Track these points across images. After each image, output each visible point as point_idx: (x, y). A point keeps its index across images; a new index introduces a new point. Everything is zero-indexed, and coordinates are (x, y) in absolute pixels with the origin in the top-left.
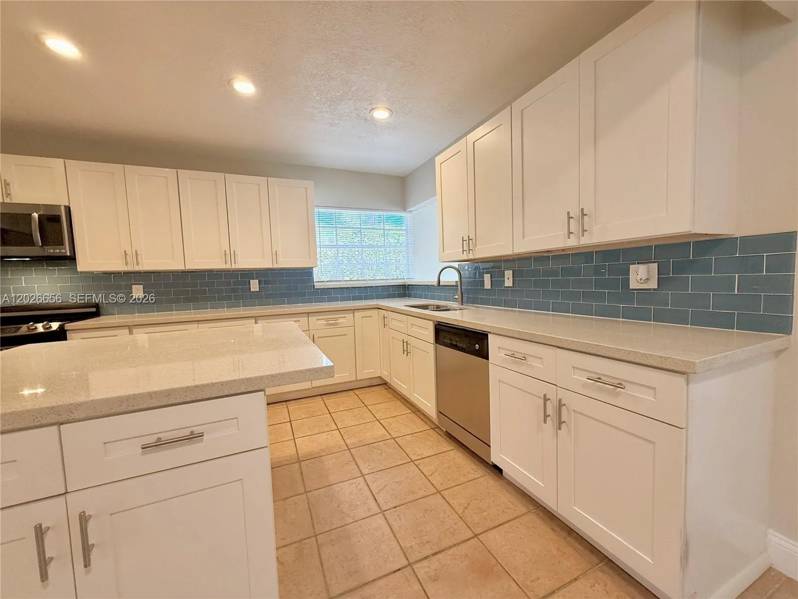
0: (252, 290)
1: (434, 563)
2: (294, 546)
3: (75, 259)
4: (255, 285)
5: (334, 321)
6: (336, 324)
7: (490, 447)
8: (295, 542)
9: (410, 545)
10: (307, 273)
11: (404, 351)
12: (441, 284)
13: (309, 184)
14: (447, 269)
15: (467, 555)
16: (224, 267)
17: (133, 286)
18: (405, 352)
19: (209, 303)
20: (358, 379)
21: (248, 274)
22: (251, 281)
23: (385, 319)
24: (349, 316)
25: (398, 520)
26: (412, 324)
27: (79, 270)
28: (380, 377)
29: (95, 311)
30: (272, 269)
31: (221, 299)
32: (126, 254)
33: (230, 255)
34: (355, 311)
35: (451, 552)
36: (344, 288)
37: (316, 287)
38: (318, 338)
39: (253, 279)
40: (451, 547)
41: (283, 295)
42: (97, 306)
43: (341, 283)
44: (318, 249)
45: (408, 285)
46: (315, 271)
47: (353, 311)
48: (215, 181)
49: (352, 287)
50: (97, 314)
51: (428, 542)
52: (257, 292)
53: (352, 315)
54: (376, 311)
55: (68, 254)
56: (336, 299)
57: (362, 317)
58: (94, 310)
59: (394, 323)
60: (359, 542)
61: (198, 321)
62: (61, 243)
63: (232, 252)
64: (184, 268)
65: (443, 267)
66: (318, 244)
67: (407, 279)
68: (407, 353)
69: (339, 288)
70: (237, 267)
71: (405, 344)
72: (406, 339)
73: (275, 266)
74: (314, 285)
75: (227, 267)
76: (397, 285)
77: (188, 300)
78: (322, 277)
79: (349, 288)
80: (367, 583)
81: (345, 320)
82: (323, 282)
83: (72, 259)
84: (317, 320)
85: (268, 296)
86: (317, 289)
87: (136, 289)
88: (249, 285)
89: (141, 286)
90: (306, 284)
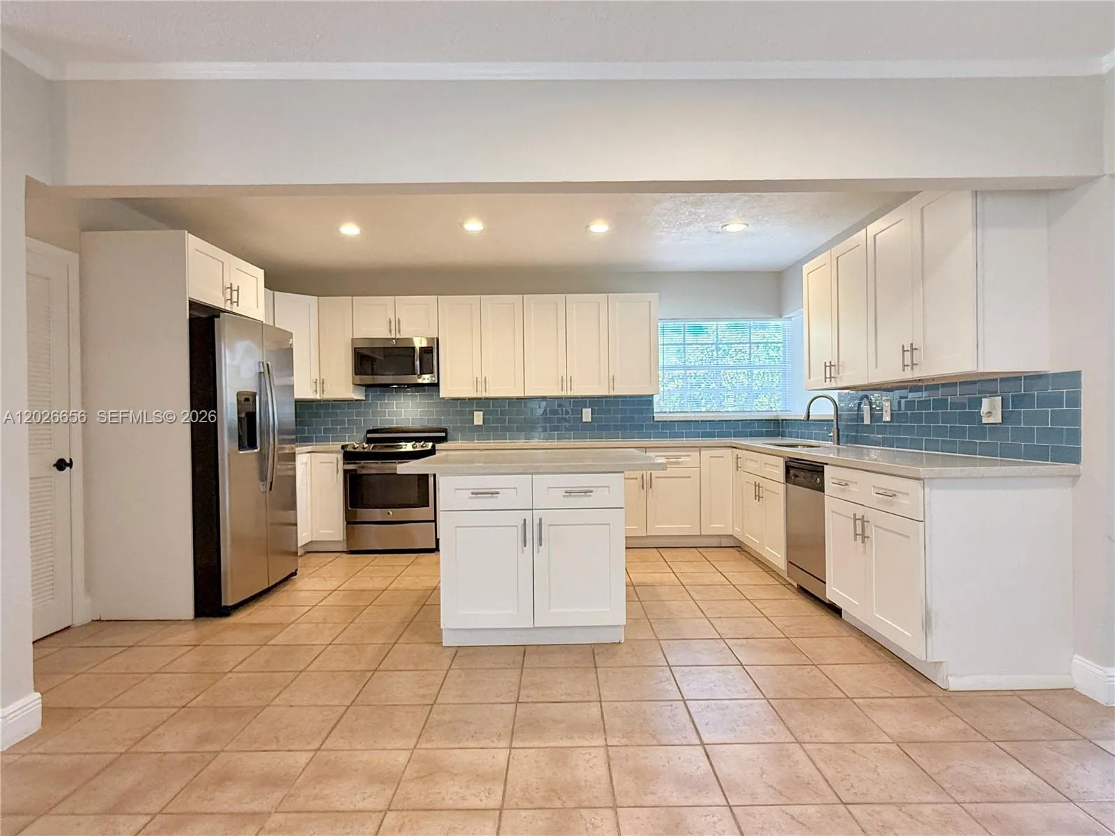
0: (584, 420)
3: (438, 386)
4: (587, 415)
5: (676, 460)
6: (679, 463)
7: (825, 583)
10: (647, 401)
11: (756, 496)
12: (810, 418)
13: (653, 297)
14: (819, 399)
16: (560, 394)
17: (475, 412)
18: (757, 498)
20: (703, 534)
21: (581, 402)
22: (583, 410)
23: (739, 460)
24: (695, 454)
26: (765, 464)
27: (441, 396)
28: (732, 535)
29: (444, 436)
30: (606, 397)
32: (477, 381)
33: (565, 381)
34: (702, 449)
37: (656, 419)
38: (656, 478)
39: (586, 407)
41: (616, 428)
43: (688, 415)
44: (660, 372)
45: (783, 420)
46: (656, 399)
47: (700, 448)
48: (556, 303)
49: (701, 421)
50: (445, 439)
52: (589, 422)
53: (698, 454)
54: (730, 451)
55: (433, 382)
56: (680, 436)
57: (711, 457)
58: (443, 434)
59: (749, 464)
63: (569, 378)
64: (523, 395)
65: (816, 396)
66: (660, 364)
67: (781, 411)
68: (759, 497)
70: (572, 394)
71: (757, 487)
72: (758, 480)
73: (612, 393)
74: (653, 417)
75: (563, 394)
76: (766, 420)
78: (665, 407)
79: (698, 421)
81: (690, 458)
82: (665, 412)
85: (601, 428)
86: (657, 421)
87: (478, 416)
88: (582, 414)
89: (482, 413)
90: (644, 415)
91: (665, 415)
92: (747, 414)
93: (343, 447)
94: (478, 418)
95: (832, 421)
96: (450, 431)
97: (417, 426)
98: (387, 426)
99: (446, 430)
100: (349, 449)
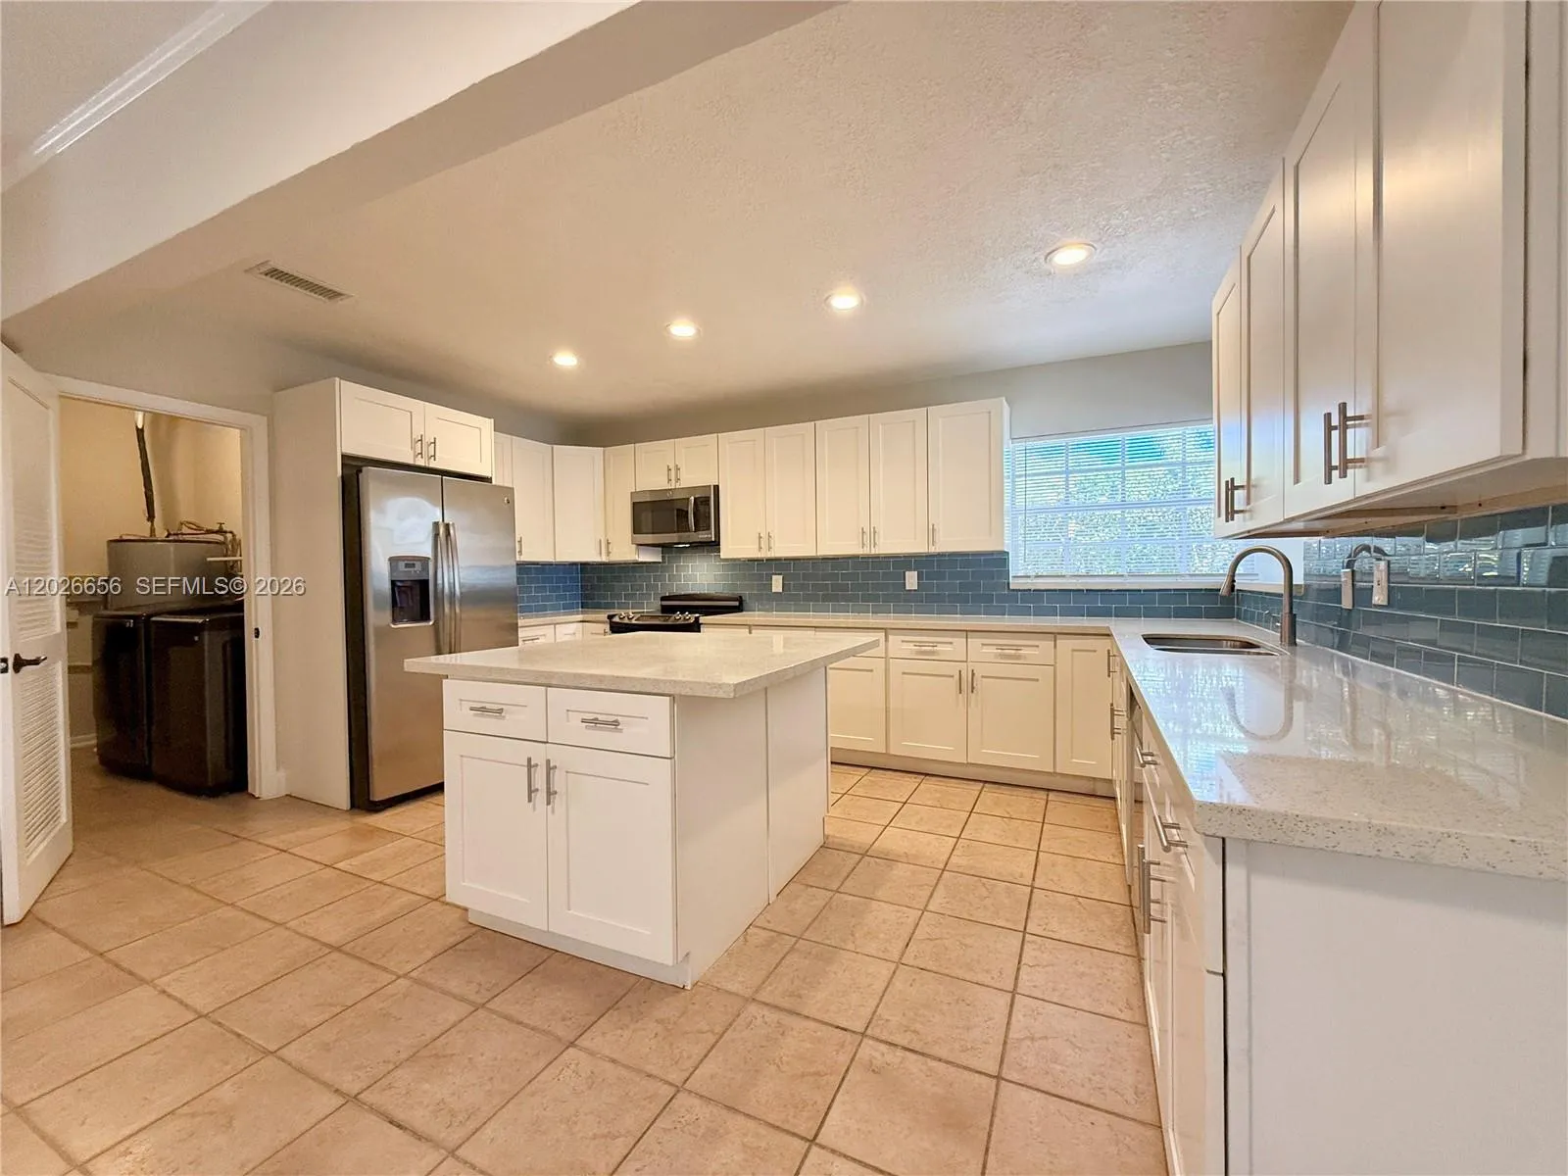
0: (907, 588)
1: (895, 1057)
2: (773, 934)
3: (719, 544)
4: (912, 580)
5: (1013, 652)
6: (1018, 657)
8: (775, 931)
9: (890, 1018)
10: (997, 561)
15: (951, 1085)
17: (774, 577)
19: (850, 604)
21: (903, 562)
22: (907, 573)
23: (1111, 659)
25: (909, 983)
27: (724, 556)
29: (737, 606)
31: (866, 599)
32: (760, 537)
34: (1058, 636)
35: (934, 1064)
36: (1070, 590)
37: (1011, 587)
39: (907, 569)
40: (940, 1060)
41: (952, 599)
42: (740, 599)
46: (1012, 557)
47: (1055, 635)
48: (857, 428)
50: (739, 609)
51: (914, 1031)
52: (915, 590)
54: (1107, 642)
55: (713, 539)
56: (1051, 612)
58: (737, 603)
60: (835, 973)
61: (815, 627)
62: (708, 528)
69: (1060, 590)
73: (933, 550)
74: (1009, 584)
77: (826, 598)
78: (1025, 570)
79: (1083, 590)
80: (798, 1014)
81: (1037, 650)
83: (714, 545)
84: (983, 645)
85: (931, 599)
86: (1014, 590)
87: (776, 580)
88: (905, 579)
89: (781, 577)
90: (995, 580)
91: (1029, 581)
92: (1170, 579)
93: (610, 617)
94: (777, 582)
95: (1281, 595)
96: (746, 598)
97: (712, 591)
98: (683, 593)
99: (741, 597)
100: (616, 619)
